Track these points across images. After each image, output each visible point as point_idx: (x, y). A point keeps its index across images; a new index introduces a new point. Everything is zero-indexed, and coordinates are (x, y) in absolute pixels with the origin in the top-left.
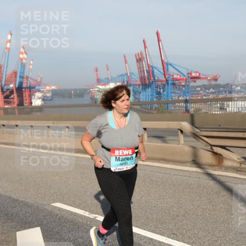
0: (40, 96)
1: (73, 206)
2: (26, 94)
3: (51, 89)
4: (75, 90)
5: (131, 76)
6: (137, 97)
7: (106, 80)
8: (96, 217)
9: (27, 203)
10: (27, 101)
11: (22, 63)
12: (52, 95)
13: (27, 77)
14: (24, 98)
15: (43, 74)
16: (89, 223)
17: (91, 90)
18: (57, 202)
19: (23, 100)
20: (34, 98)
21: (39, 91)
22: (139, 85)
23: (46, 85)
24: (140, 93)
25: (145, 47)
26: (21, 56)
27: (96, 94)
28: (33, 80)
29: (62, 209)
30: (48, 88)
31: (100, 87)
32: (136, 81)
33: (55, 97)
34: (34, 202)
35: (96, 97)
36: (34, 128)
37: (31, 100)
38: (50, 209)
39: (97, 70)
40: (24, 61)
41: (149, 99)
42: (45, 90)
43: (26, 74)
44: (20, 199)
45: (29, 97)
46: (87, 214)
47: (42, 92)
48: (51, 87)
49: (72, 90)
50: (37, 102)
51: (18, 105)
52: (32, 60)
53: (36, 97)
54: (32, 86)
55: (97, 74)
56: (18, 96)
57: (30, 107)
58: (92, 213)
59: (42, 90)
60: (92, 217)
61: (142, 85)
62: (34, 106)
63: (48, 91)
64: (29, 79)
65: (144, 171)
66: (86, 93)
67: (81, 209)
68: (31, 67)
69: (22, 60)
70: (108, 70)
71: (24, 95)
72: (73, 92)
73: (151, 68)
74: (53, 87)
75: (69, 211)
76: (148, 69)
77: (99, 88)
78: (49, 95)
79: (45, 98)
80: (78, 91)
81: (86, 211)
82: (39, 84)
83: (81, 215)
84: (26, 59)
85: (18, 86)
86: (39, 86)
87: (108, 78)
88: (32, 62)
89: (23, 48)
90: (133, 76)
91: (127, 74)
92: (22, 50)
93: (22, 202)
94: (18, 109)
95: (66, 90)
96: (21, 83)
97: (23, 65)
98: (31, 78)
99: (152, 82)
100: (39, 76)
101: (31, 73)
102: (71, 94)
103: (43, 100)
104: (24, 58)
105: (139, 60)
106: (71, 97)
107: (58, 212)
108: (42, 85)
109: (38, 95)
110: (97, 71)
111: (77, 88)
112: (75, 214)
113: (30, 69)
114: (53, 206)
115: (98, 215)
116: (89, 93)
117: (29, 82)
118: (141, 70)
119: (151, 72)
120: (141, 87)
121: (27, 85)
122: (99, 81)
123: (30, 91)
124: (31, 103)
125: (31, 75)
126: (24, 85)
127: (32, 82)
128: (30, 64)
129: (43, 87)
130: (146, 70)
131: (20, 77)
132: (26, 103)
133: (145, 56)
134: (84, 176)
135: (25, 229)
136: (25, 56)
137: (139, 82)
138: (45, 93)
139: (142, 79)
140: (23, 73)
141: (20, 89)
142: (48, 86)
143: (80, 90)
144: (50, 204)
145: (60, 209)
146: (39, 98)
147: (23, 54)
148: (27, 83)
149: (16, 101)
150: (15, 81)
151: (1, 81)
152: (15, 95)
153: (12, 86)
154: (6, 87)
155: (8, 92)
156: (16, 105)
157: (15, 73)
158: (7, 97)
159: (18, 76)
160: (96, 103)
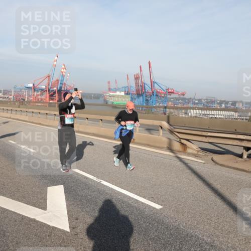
1: (86, 173)
4: (95, 94)
5: (130, 88)
7: (115, 90)
8: (101, 181)
13: (65, 84)
16: (96, 185)
17: (105, 95)
24: (136, 99)
26: (62, 70)
27: (107, 98)
29: (79, 173)
31: (111, 94)
39: (109, 83)
40: (64, 74)
41: (140, 104)
43: (65, 82)
46: (95, 179)
49: (93, 94)
51: (58, 101)
52: (69, 73)
54: (68, 89)
55: (109, 85)
56: (58, 96)
58: (99, 178)
60: (98, 181)
66: (101, 96)
67: (92, 175)
68: (68, 77)
70: (116, 83)
73: (143, 84)
75: (83, 176)
76: (141, 85)
77: (109, 94)
81: (95, 176)
83: (91, 179)
85: (59, 89)
86: (72, 90)
87: (116, 88)
88: (68, 75)
89: (64, 65)
90: (132, 88)
91: (128, 87)
92: (63, 67)
95: (89, 94)
96: (61, 88)
97: (63, 76)
98: (67, 85)
99: (144, 93)
100: (73, 84)
102: (92, 96)
104: (64, 72)
105: (137, 78)
106: (91, 99)
107: (76, 175)
111: (96, 93)
112: (87, 178)
113: (67, 79)
114: (73, 171)
115: (103, 180)
116: (103, 97)
118: (137, 85)
119: (143, 87)
120: (136, 95)
122: (110, 90)
125: (67, 83)
126: (63, 89)
127: (68, 87)
133: (140, 76)
135: (53, 186)
136: (65, 70)
137: (135, 93)
139: (137, 90)
140: (63, 81)
141: (60, 91)
145: (77, 174)
148: (65, 88)
149: (57, 98)
150: (57, 86)
151: (48, 85)
152: (56, 95)
153: (55, 88)
154: (51, 89)
155: (52, 92)
156: (56, 101)
157: (58, 81)
158: (51, 96)
159: (59, 83)
160: (107, 103)
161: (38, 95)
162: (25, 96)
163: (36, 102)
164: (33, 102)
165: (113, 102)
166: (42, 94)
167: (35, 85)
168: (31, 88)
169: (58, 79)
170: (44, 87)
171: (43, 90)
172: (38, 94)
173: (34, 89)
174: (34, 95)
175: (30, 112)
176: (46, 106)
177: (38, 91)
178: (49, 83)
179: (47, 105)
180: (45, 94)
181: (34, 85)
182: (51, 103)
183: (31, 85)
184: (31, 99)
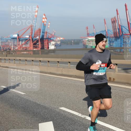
0: (53, 44)
1: (72, 110)
2: (46, 42)
3: (60, 39)
4: (74, 40)
5: (108, 32)
6: (112, 44)
7: (93, 34)
8: (85, 117)
9: (45, 107)
10: (46, 47)
11: (44, 24)
12: (61, 43)
13: (47, 32)
14: (45, 45)
15: (56, 31)
16: (81, 121)
17: (84, 40)
18: (62, 107)
19: (44, 46)
20: (50, 44)
21: (53, 40)
22: (113, 37)
23: (57, 37)
24: (114, 42)
25: (118, 14)
26: (43, 20)
27: (86, 42)
28: (50, 34)
29: (65, 111)
30: (58, 39)
32: (111, 35)
33: (62, 44)
34: (49, 106)
35: (86, 44)
36: (50, 62)
37: (48, 46)
38: (58, 111)
40: (45, 23)
41: (119, 46)
42: (57, 40)
44: (42, 104)
45: (47, 44)
46: (80, 115)
47: (55, 41)
48: (60, 38)
49: (73, 40)
50: (52, 47)
51: (41, 49)
52: (50, 23)
53: (51, 44)
54: (49, 37)
55: (87, 31)
56: (41, 44)
57: (48, 50)
58: (83, 115)
59: (55, 40)
60: (83, 117)
61: (115, 37)
62: (50, 49)
63: (59, 41)
64: (48, 34)
65: (115, 90)
66: (81, 42)
67: (77, 112)
68: (49, 26)
69: (44, 22)
70: (94, 28)
71: (45, 43)
72: (73, 41)
73: (121, 27)
74: (61, 39)
75: (69, 113)
76: (119, 27)
77: (88, 39)
78: (59, 43)
79: (56, 45)
80: (76, 41)
81: (79, 113)
82: (53, 36)
83: (76, 115)
84: (46, 22)
85: (41, 38)
86: (53, 38)
88: (49, 24)
89: (45, 15)
90: (109, 32)
91: (106, 31)
92: (44, 17)
93: (42, 106)
94: (41, 51)
95: (69, 40)
96: (43, 36)
97: (44, 25)
98: (49, 33)
99: (121, 35)
100: (53, 32)
101: (49, 30)
102: (72, 42)
103: (55, 46)
104: (45, 21)
105: (114, 22)
106: (71, 44)
107: (63, 113)
108: (55, 37)
109: (53, 43)
110: (87, 29)
111: (76, 39)
112: (73, 115)
113: (48, 27)
114: (60, 109)
115: (87, 116)
116: (82, 42)
117: (47, 35)
118: (114, 28)
119: (120, 29)
120: (114, 38)
121: (46, 37)
122: (88, 35)
123: (48, 41)
124: (49, 47)
125: (48, 31)
126: (45, 37)
128: (48, 25)
129: (56, 38)
130: (118, 28)
131: (42, 32)
132: (46, 48)
133: (117, 20)
134: (78, 92)
135: (44, 122)
136: (46, 20)
137: (113, 36)
138: (56, 42)
139: (115, 33)
140: (44, 30)
141: (42, 40)
142: (59, 38)
143: (77, 40)
144: (58, 108)
145: (64, 111)
146: (53, 45)
147: (44, 19)
148: (46, 36)
149: (40, 46)
150: (40, 35)
151: (32, 35)
152: (39, 43)
153: (38, 37)
154: (34, 38)
155: (36, 41)
156: (40, 49)
157: (40, 30)
158: (35, 44)
159: (41, 32)
160: (86, 48)
161: (22, 45)
162: (11, 46)
163: (21, 51)
164: (19, 51)
165: (92, 47)
166: (26, 43)
167: (20, 36)
168: (16, 38)
169: (40, 28)
170: (28, 37)
171: (27, 39)
172: (23, 43)
173: (19, 39)
174: (19, 44)
175: (17, 60)
176: (30, 54)
177: (22, 41)
178: (32, 33)
179: (32, 53)
180: (29, 43)
181: (18, 35)
182: (35, 51)
183: (16, 36)
184: (17, 48)
